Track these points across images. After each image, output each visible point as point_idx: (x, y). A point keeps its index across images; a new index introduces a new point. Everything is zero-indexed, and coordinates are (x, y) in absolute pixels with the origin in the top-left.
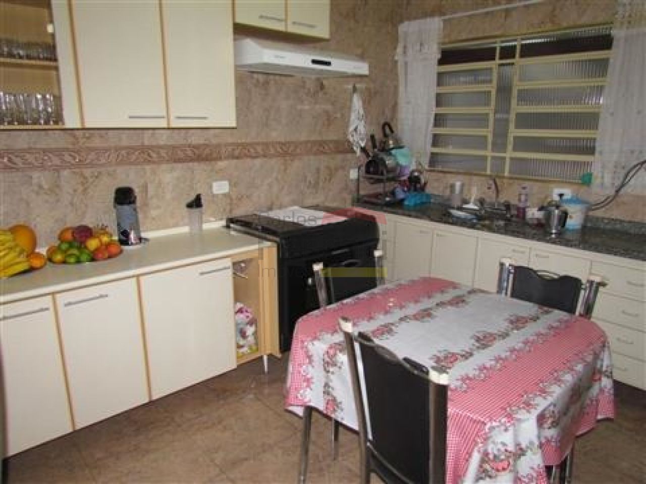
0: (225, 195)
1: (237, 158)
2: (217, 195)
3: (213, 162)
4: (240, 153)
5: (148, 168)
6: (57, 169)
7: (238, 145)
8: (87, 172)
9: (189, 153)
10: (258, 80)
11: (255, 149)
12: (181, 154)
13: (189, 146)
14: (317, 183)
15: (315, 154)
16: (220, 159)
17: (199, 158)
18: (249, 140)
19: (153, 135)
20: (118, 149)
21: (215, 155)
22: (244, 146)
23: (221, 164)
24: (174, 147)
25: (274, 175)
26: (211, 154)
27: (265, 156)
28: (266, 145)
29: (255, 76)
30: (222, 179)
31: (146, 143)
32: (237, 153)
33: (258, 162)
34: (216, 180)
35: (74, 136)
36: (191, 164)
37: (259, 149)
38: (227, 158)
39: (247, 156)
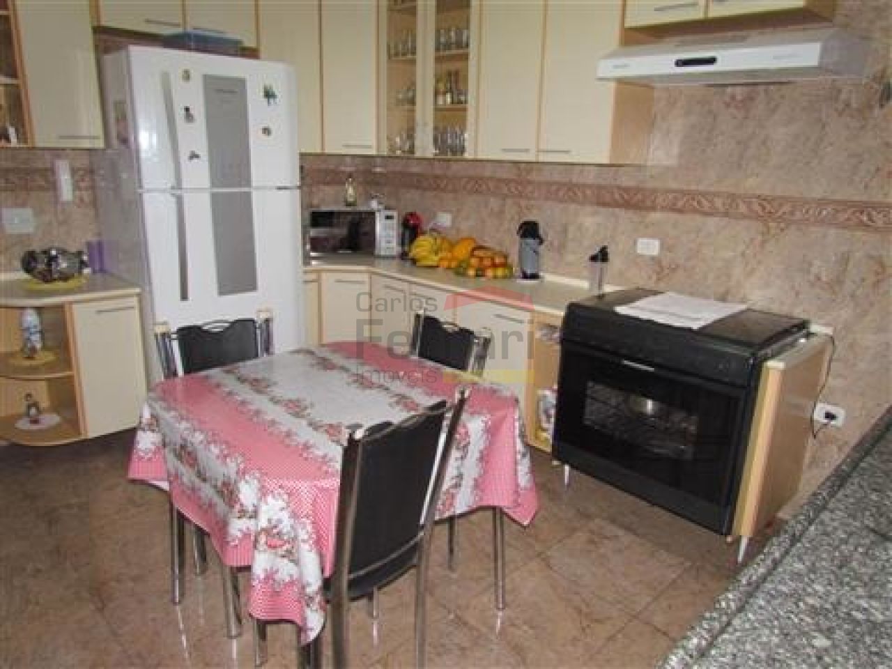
0: (653, 258)
1: (680, 211)
2: (642, 256)
3: (644, 213)
4: (684, 206)
5: (572, 207)
6: (505, 197)
7: (683, 193)
8: (523, 203)
9: (617, 196)
10: (733, 97)
11: (711, 202)
12: (608, 198)
13: (619, 188)
14: (839, 281)
15: (844, 226)
16: (653, 208)
17: (627, 205)
18: (702, 188)
19: (582, 171)
20: (549, 184)
21: (648, 203)
22: (692, 195)
23: (656, 216)
24: (600, 187)
25: (741, 248)
26: (643, 201)
27: (726, 214)
28: (733, 197)
29: (729, 90)
30: (653, 237)
31: (574, 180)
32: (680, 204)
33: (712, 222)
34: (644, 236)
35: (519, 169)
36: (617, 210)
37: (719, 203)
38: (663, 209)
39: (695, 211)
